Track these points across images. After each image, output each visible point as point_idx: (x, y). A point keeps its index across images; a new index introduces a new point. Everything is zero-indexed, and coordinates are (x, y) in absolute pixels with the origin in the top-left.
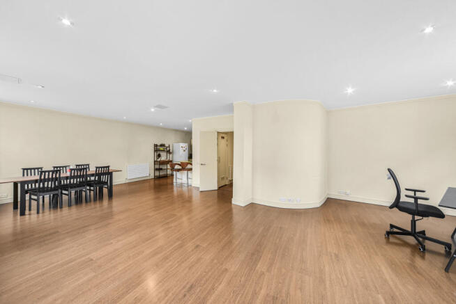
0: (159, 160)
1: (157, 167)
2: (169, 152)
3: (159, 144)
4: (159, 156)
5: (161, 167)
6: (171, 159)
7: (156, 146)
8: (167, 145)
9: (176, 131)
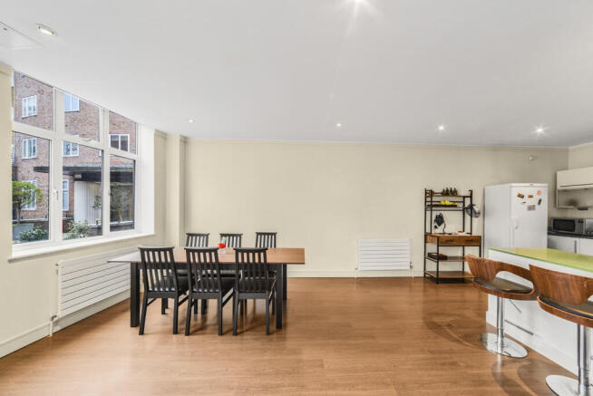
0: (439, 230)
1: (432, 248)
2: (470, 210)
3: (438, 189)
4: (440, 220)
5: (444, 251)
6: (475, 233)
7: (430, 194)
8: (463, 192)
9: (497, 148)
